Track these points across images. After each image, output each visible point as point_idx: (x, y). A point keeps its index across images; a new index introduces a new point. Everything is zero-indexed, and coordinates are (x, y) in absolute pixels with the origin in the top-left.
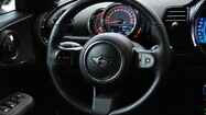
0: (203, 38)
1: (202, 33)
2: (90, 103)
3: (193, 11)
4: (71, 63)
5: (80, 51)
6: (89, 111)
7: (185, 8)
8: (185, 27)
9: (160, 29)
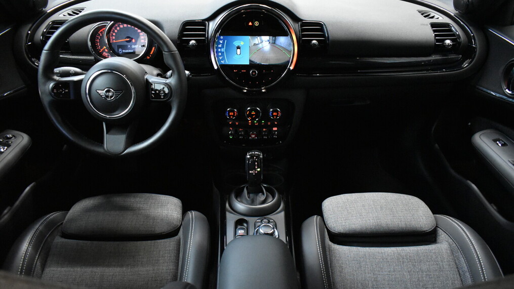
0: (223, 59)
1: (222, 53)
2: (101, 141)
3: (212, 26)
4: (72, 97)
5: (81, 81)
6: (100, 150)
7: (203, 23)
8: (204, 47)
9: (173, 56)
